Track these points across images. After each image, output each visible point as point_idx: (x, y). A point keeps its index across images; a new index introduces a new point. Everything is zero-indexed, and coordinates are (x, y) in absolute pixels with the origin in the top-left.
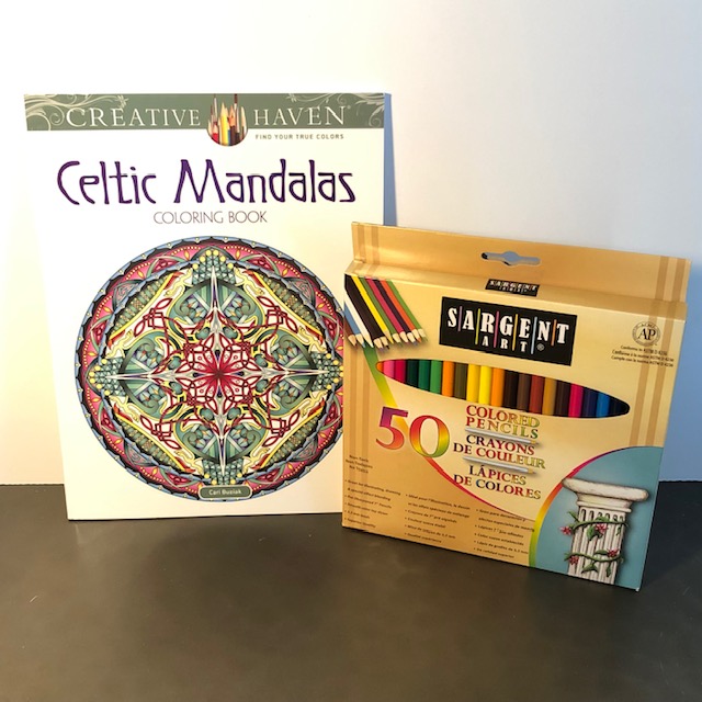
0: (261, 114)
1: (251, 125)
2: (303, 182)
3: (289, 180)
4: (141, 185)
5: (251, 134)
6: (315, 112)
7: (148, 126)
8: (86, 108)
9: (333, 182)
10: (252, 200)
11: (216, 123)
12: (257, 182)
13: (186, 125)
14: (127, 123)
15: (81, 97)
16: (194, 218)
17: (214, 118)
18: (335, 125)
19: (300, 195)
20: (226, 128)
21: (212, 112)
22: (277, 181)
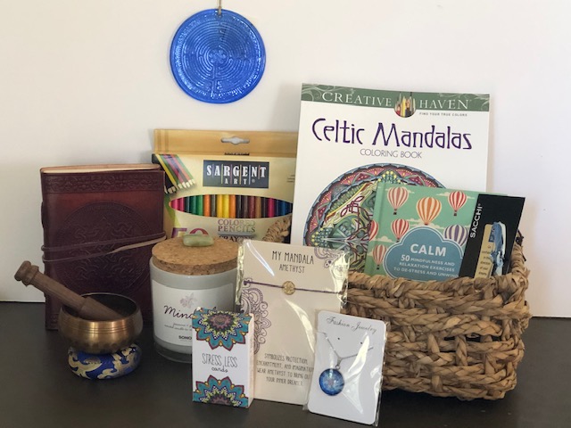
0: (424, 102)
1: (418, 108)
2: (443, 137)
3: (435, 136)
4: (356, 133)
5: (417, 112)
6: (452, 102)
7: (364, 105)
8: (334, 93)
9: (460, 138)
10: (415, 146)
11: (399, 105)
12: (418, 136)
13: (383, 106)
14: (353, 102)
15: (331, 87)
16: (382, 153)
17: (398, 103)
18: (463, 109)
19: (441, 144)
20: (405, 108)
21: (398, 99)
22: (429, 136)
